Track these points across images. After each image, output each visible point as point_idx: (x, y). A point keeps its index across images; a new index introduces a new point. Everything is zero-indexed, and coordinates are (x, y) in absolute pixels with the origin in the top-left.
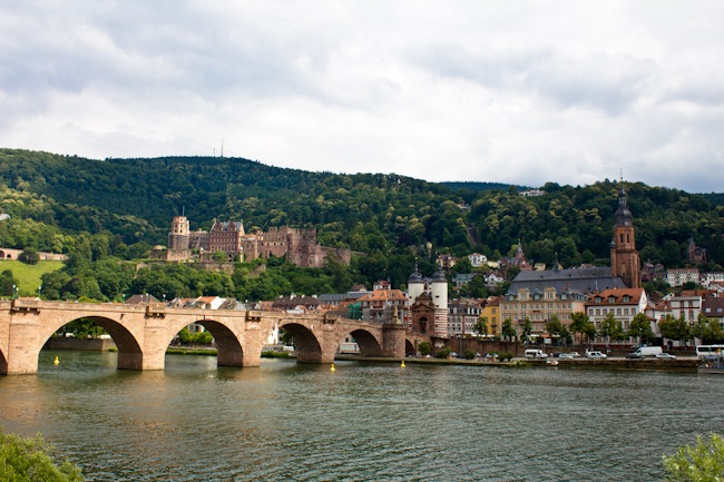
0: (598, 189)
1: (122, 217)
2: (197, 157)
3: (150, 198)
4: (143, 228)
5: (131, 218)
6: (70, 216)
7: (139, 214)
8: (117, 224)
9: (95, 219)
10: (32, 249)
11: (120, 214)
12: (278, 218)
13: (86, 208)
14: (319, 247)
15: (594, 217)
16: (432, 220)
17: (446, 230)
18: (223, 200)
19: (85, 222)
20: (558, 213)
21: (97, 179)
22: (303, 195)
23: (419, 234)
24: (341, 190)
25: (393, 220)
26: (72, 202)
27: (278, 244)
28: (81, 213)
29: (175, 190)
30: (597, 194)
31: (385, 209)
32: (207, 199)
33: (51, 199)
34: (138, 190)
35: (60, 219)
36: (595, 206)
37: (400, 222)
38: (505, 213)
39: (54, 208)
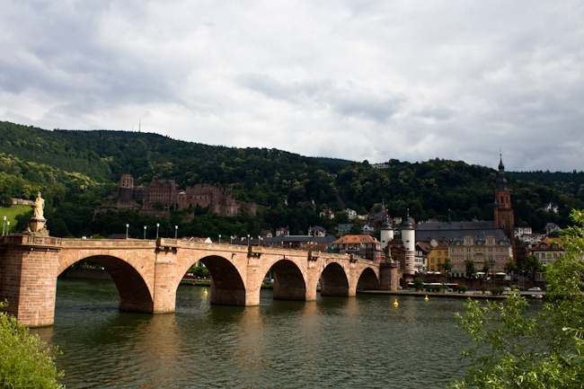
0: (432, 165)
1: (70, 174)
2: (122, 132)
3: (90, 160)
4: (87, 183)
5: (77, 175)
6: (31, 171)
7: (83, 172)
8: (67, 179)
9: (51, 174)
10: (7, 195)
11: (69, 172)
12: (193, 178)
13: (43, 166)
14: (234, 200)
15: (432, 185)
16: (311, 183)
17: (322, 191)
18: (146, 164)
19: (43, 176)
20: (405, 181)
21: (50, 144)
22: (209, 161)
23: (301, 193)
24: (238, 159)
25: (280, 183)
26: (32, 161)
27: (203, 197)
28: (40, 170)
29: (109, 155)
30: (432, 168)
31: (272, 175)
32: (133, 162)
33: (16, 158)
34: (81, 154)
35: (24, 173)
36: (432, 177)
37: (285, 184)
38: (366, 180)
39: (19, 165)
